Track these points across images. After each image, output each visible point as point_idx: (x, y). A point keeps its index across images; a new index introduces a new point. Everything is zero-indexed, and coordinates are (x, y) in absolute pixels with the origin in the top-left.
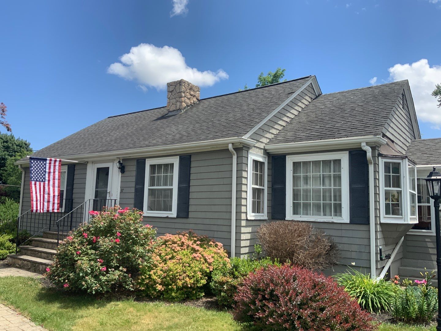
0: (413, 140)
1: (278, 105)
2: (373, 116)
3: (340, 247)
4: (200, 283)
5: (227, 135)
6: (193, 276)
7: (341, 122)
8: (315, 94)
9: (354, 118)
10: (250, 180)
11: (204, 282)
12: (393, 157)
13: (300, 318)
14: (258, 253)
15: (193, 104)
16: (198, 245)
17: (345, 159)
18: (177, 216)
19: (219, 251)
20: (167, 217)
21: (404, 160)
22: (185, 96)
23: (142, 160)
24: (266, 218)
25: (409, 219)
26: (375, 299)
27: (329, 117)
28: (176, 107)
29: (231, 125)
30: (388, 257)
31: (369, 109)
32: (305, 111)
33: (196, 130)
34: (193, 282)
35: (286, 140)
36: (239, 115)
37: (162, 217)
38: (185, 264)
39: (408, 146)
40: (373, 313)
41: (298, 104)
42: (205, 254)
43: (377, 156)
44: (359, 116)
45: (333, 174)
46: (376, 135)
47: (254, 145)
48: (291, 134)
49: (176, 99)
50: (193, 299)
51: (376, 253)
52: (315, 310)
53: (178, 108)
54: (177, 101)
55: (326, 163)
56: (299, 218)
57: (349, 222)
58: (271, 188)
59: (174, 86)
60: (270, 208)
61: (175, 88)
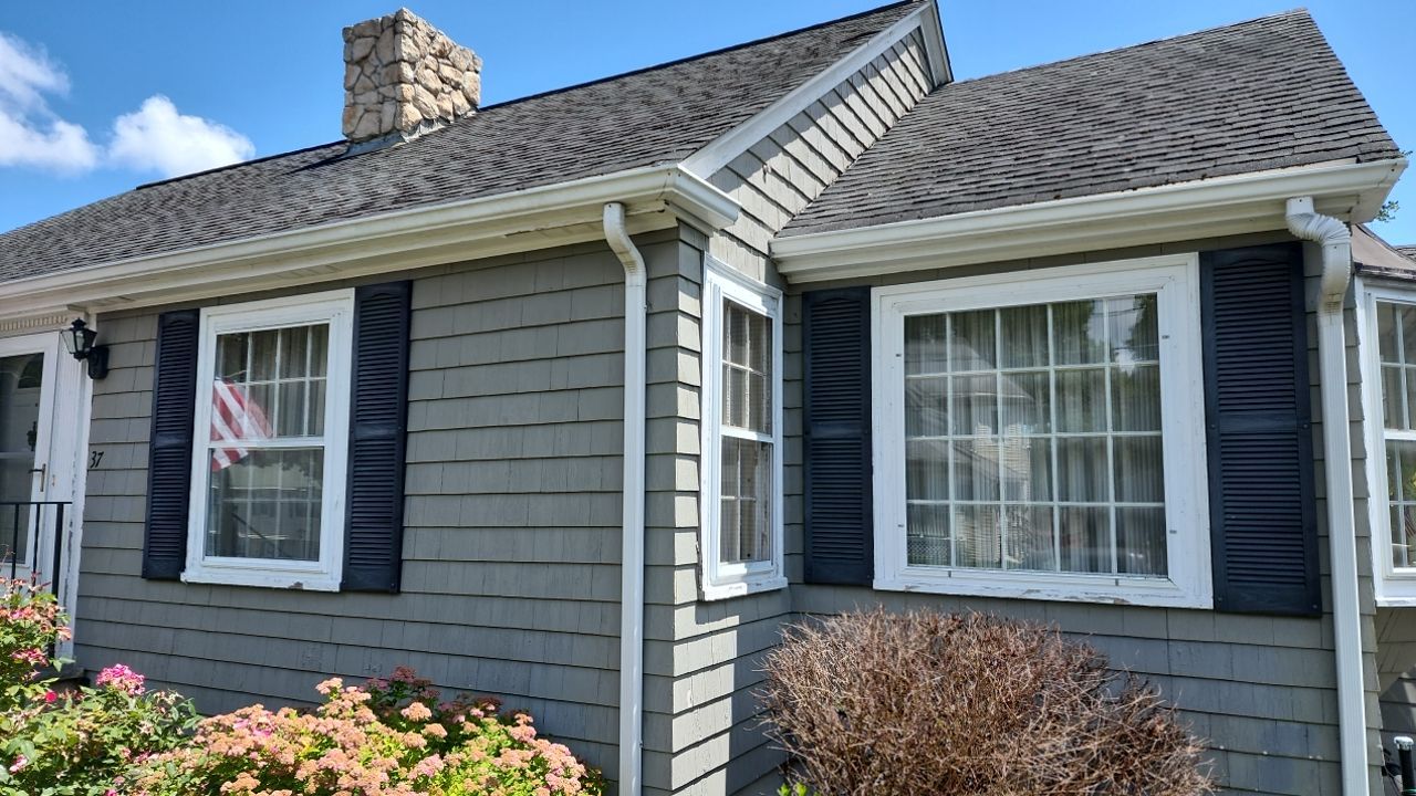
8: (930, 77)
10: (712, 400)
15: (451, 118)
18: (342, 585)
20: (296, 590)
22: (416, 81)
23: (181, 316)
24: (779, 579)
28: (380, 121)
37: (270, 589)
46: (1373, 155)
49: (381, 90)
53: (387, 126)
54: (384, 97)
56: (939, 581)
57: (1208, 605)
58: (798, 443)
59: (371, 41)
60: (798, 529)
61: (374, 46)
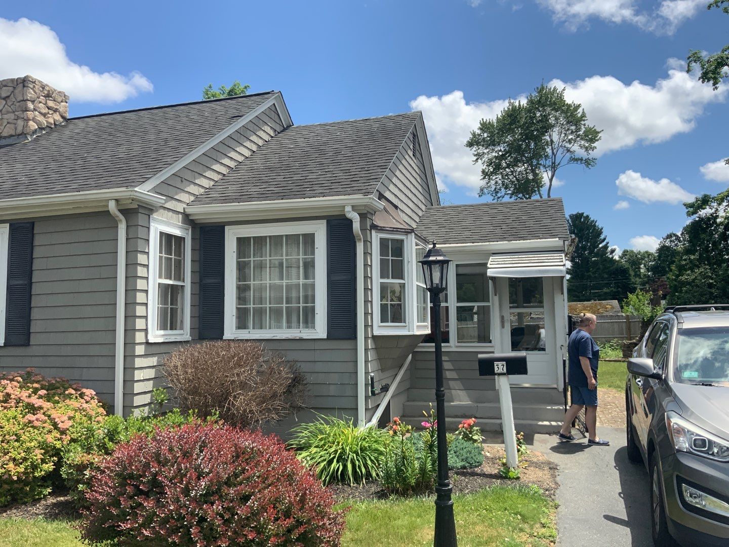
0: (429, 206)
1: (211, 135)
2: (365, 164)
3: (311, 379)
4: (41, 470)
5: (108, 185)
6: (25, 459)
7: (317, 171)
8: (281, 124)
9: (337, 167)
10: (154, 269)
11: (49, 467)
12: (393, 231)
13: (202, 520)
14: (160, 403)
15: (53, 126)
16: (40, 397)
17: (320, 232)
18: (4, 343)
19: (85, 405)
21: (409, 235)
22: (35, 110)
24: (187, 337)
25: (415, 327)
26: (358, 460)
27: (300, 162)
28: (16, 129)
29: (118, 166)
30: (385, 389)
31: (361, 154)
32: (262, 152)
33: (48, 174)
34: (22, 470)
35: (224, 198)
36: (137, 149)
38: (7, 437)
39: (420, 215)
40: (353, 484)
41: (251, 138)
42: (54, 414)
43: (369, 229)
44: (346, 163)
45: (302, 258)
46: (366, 194)
47: (161, 205)
48: (234, 188)
49: (16, 113)
50: (27, 503)
51: (366, 385)
52: (231, 502)
53: (19, 131)
54: (18, 117)
55: (293, 239)
56: (245, 335)
57: (326, 337)
58: (198, 285)
59: (11, 89)
60: (197, 319)
61: (13, 92)
